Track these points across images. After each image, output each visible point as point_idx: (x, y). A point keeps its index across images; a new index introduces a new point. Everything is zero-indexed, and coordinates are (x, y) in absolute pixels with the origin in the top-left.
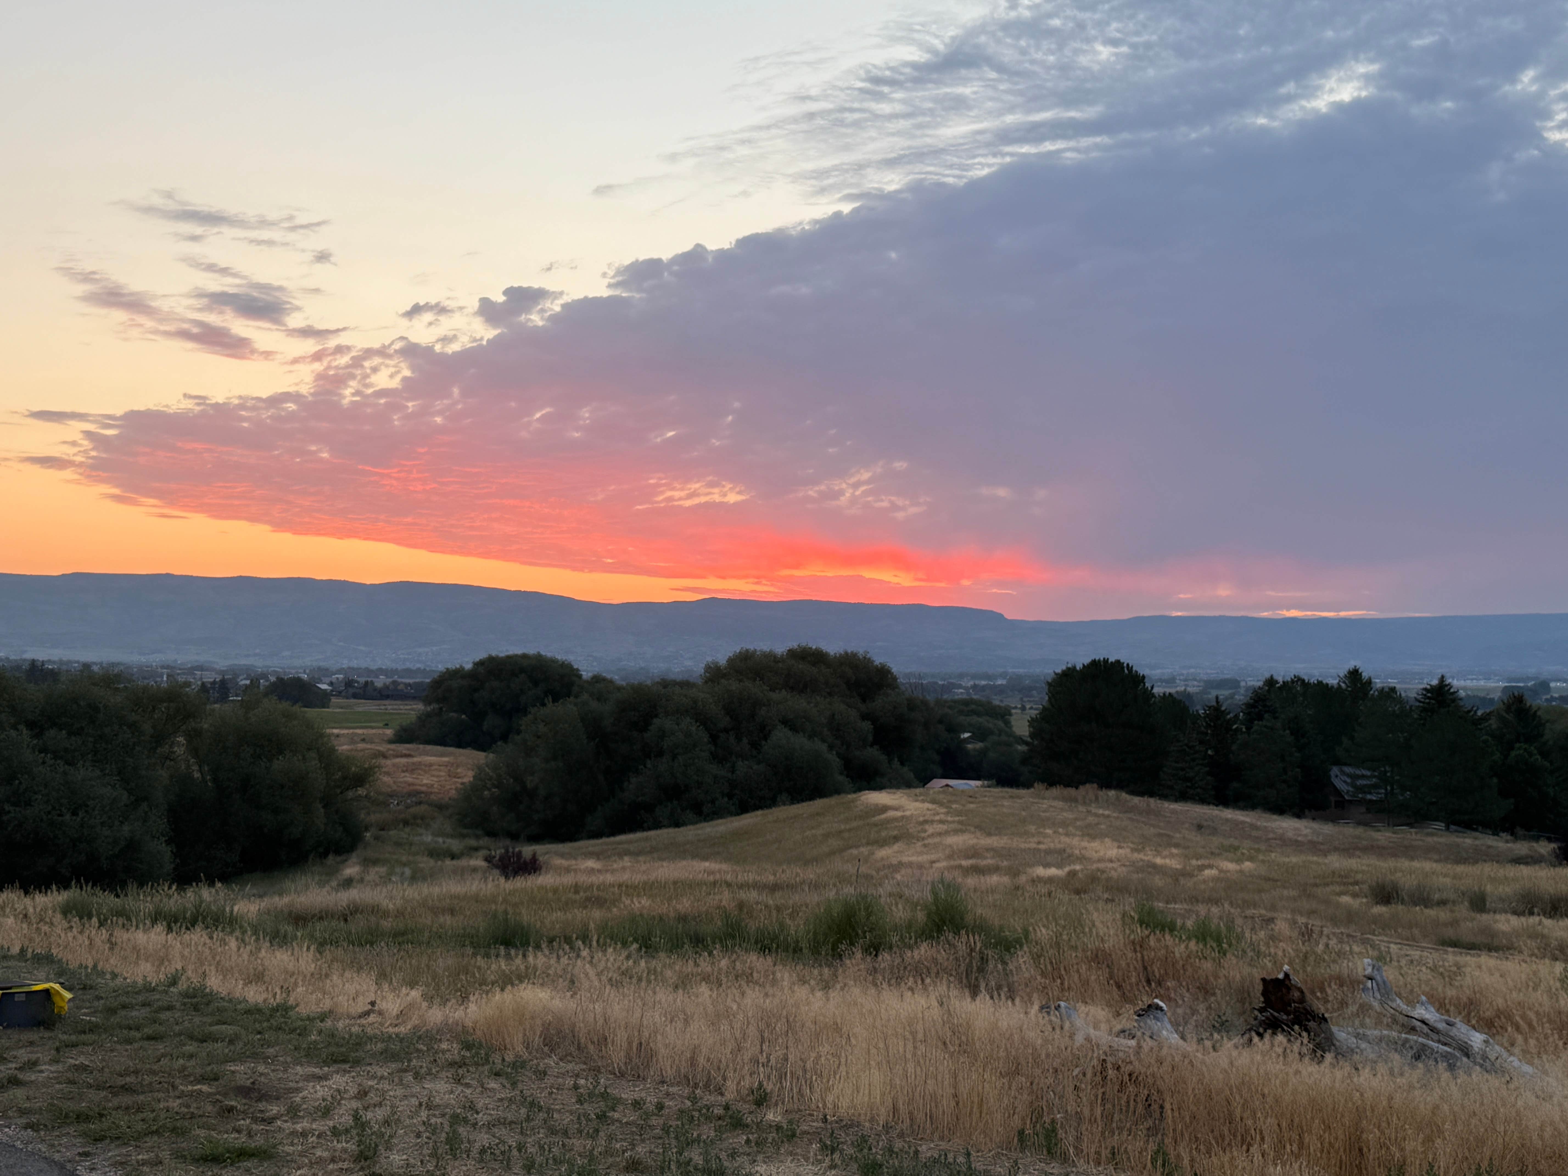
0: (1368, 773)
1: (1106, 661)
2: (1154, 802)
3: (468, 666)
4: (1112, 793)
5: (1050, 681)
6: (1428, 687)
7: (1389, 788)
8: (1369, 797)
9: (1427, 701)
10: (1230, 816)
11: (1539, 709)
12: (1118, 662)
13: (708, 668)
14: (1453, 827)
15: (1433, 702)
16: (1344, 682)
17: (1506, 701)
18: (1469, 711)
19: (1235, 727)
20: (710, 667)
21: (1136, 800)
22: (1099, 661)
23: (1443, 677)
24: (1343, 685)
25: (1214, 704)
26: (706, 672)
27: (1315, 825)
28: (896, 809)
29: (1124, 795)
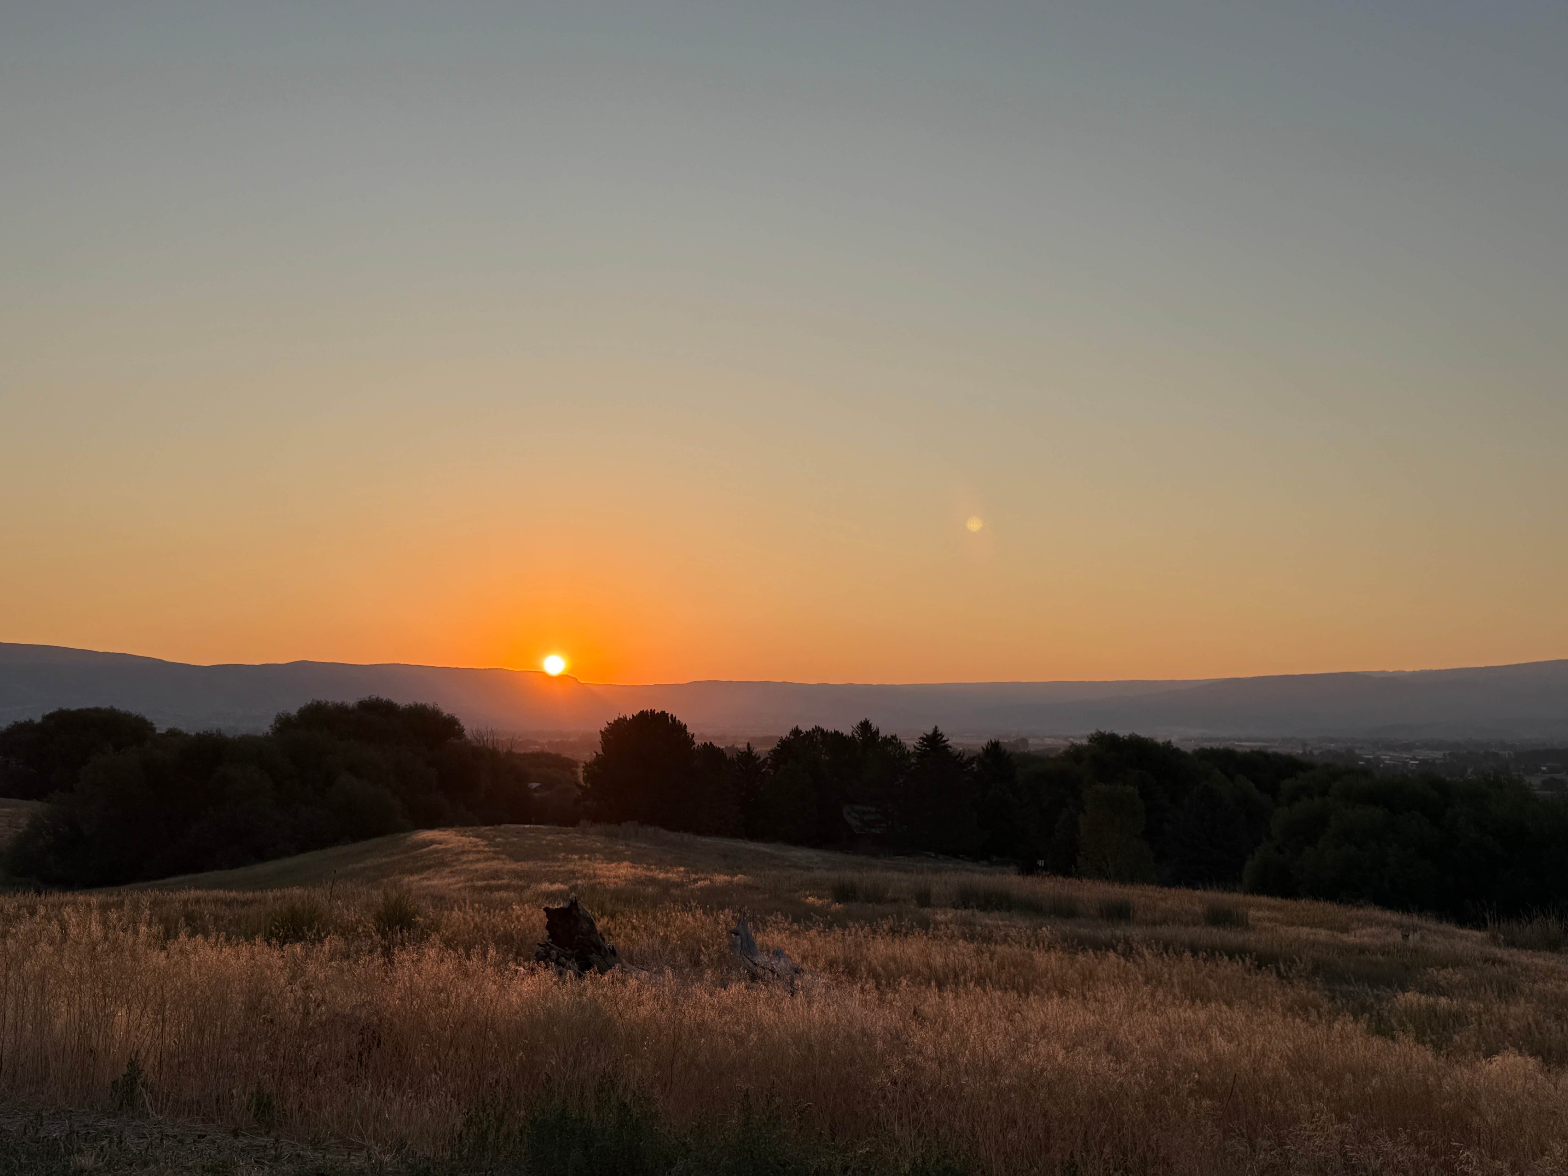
0: (874, 810)
1: (653, 712)
2: (687, 837)
3: (38, 719)
4: (650, 830)
5: (603, 730)
6: (925, 736)
7: (890, 823)
8: (873, 830)
9: (924, 748)
10: (753, 847)
11: (1011, 754)
12: (663, 712)
13: (279, 719)
14: (941, 857)
15: (928, 749)
16: (857, 732)
17: (985, 748)
18: (957, 757)
19: (764, 770)
20: (281, 718)
21: (672, 836)
22: (647, 711)
23: (936, 727)
24: (856, 735)
25: (746, 750)
26: (276, 722)
27: (826, 854)
28: (440, 843)
29: (663, 831)
